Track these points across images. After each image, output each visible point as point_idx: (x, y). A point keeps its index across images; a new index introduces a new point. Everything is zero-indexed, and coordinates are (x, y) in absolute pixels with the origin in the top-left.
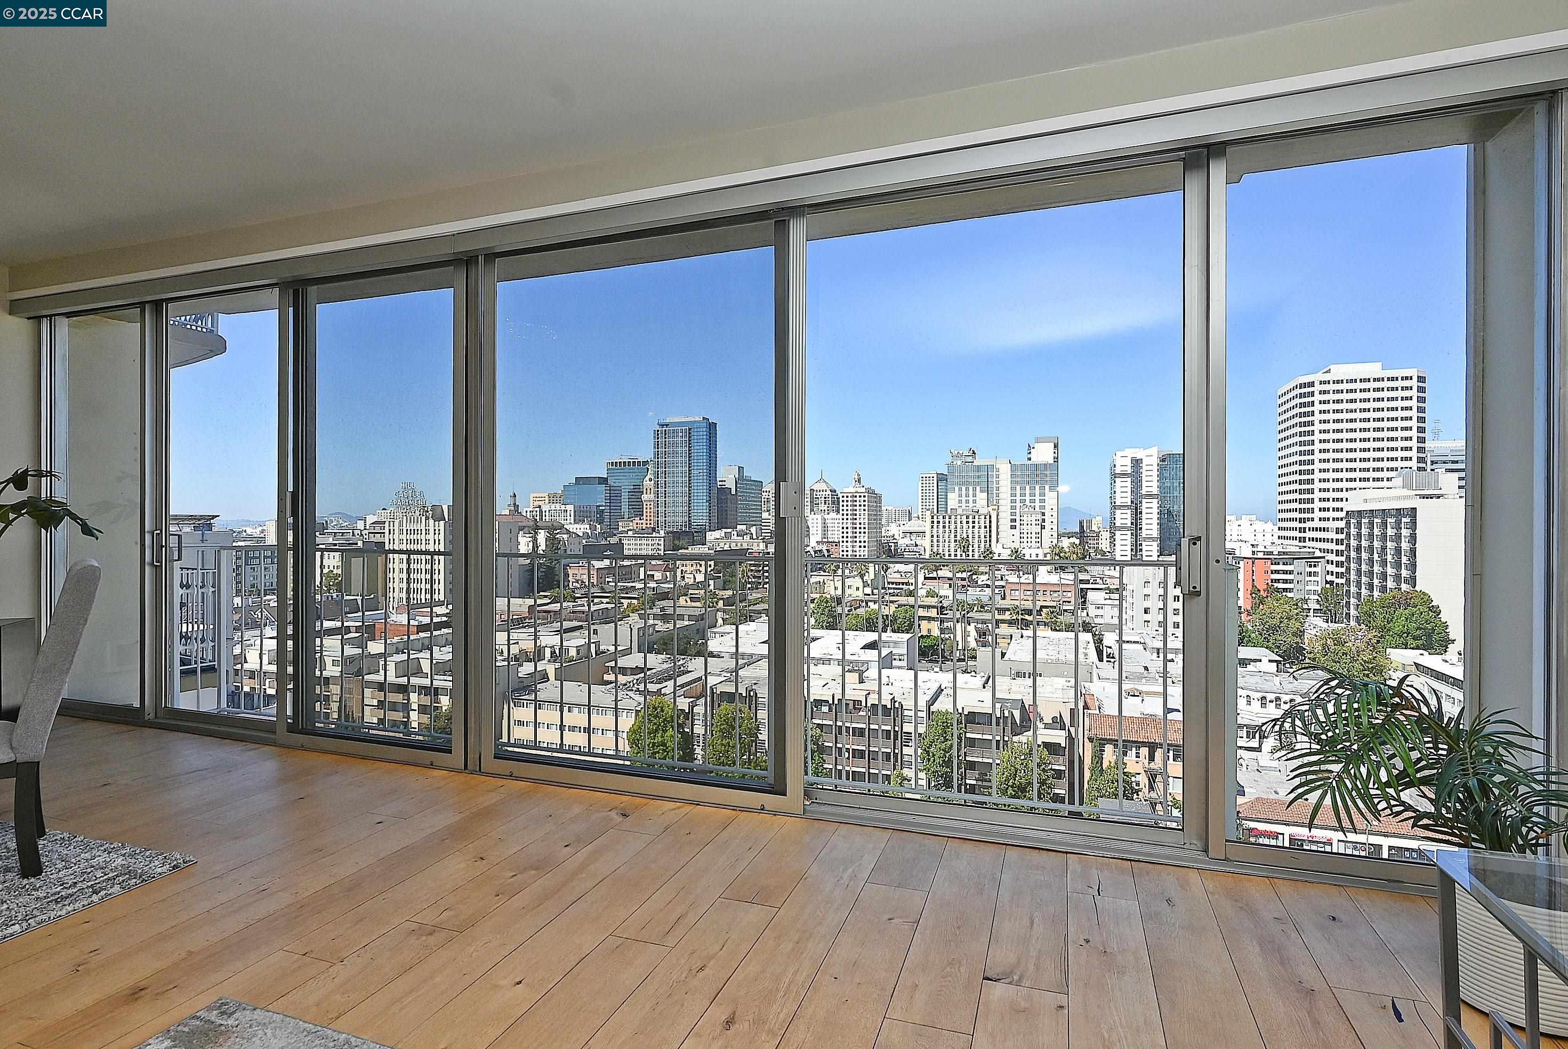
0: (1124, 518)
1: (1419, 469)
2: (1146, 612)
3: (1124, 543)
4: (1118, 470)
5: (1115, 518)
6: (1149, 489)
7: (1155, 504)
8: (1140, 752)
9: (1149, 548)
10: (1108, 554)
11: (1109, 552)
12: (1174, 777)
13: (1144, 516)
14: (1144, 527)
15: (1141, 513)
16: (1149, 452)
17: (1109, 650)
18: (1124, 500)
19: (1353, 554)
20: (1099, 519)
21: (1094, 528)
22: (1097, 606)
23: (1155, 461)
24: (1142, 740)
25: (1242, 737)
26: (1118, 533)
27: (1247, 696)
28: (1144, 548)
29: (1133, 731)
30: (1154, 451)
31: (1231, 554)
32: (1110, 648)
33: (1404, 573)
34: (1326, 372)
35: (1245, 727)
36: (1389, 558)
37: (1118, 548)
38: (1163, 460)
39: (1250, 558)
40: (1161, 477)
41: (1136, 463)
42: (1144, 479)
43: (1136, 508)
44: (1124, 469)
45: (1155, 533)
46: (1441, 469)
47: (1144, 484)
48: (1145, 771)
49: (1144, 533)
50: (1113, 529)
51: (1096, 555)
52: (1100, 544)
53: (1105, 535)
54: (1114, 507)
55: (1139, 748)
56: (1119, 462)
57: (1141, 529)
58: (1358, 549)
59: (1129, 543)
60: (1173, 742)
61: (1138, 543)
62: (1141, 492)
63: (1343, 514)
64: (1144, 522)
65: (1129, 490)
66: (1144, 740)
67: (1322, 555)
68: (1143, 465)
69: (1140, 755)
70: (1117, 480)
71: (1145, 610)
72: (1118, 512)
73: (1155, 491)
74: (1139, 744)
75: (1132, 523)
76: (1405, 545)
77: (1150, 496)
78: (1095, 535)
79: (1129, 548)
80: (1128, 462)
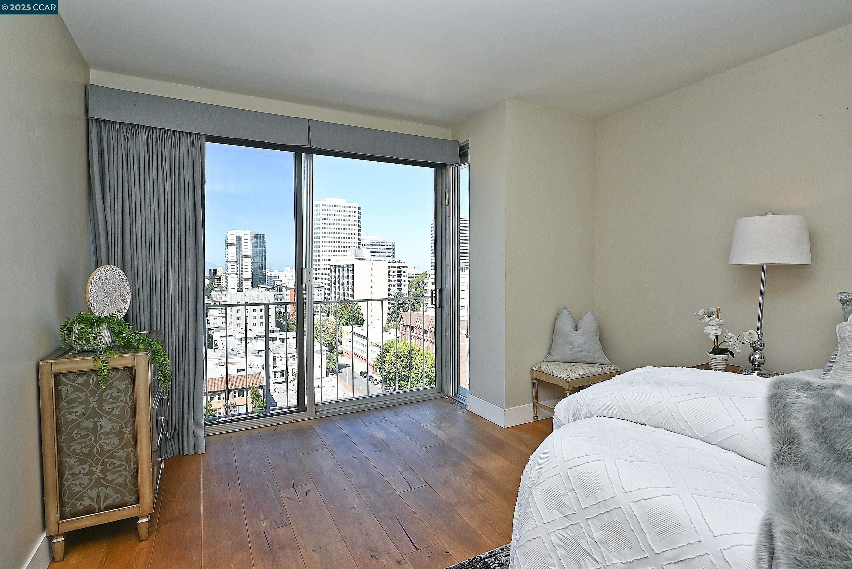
0: (233, 268)
1: (359, 247)
2: (238, 319)
3: (233, 282)
4: (229, 242)
5: (228, 268)
6: (246, 253)
7: (249, 260)
8: (221, 396)
9: (247, 284)
10: (224, 288)
11: (225, 287)
12: (239, 406)
13: (244, 267)
14: (244, 273)
15: (242, 265)
16: (245, 232)
17: (216, 342)
18: (233, 258)
19: (333, 285)
20: (221, 268)
21: (218, 274)
22: (214, 318)
23: (249, 238)
24: (221, 390)
25: (278, 377)
26: (229, 276)
27: (280, 357)
28: (244, 284)
29: (217, 385)
30: (248, 232)
31: (284, 286)
32: (217, 340)
33: (351, 293)
34: (325, 201)
35: (279, 372)
36: (345, 286)
37: (230, 284)
38: (254, 237)
39: (293, 288)
40: (252, 246)
41: (239, 238)
42: (243, 247)
43: (240, 263)
44: (232, 241)
45: (250, 276)
46: (364, 248)
47: (244, 250)
48: (223, 406)
49: (244, 276)
50: (227, 274)
51: (218, 289)
52: (221, 282)
53: (224, 278)
54: (228, 262)
55: (220, 394)
56: (230, 237)
57: (242, 274)
58: (335, 283)
59: (235, 282)
60: (238, 387)
61: (241, 281)
62: (242, 254)
63: (329, 267)
64: (244, 270)
65: (235, 253)
66: (223, 389)
67: (323, 285)
68: (243, 239)
69: (221, 398)
70: (228, 247)
71: (238, 318)
72: (229, 265)
73: (249, 254)
74: (220, 392)
75: (237, 271)
76: (351, 281)
77: (247, 256)
78: (219, 278)
79: (236, 284)
80: (234, 237)
